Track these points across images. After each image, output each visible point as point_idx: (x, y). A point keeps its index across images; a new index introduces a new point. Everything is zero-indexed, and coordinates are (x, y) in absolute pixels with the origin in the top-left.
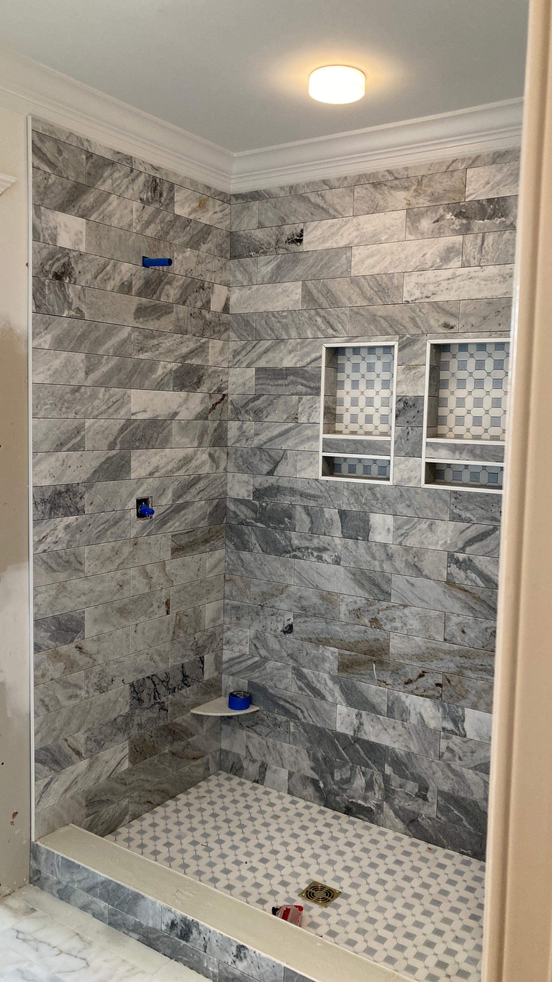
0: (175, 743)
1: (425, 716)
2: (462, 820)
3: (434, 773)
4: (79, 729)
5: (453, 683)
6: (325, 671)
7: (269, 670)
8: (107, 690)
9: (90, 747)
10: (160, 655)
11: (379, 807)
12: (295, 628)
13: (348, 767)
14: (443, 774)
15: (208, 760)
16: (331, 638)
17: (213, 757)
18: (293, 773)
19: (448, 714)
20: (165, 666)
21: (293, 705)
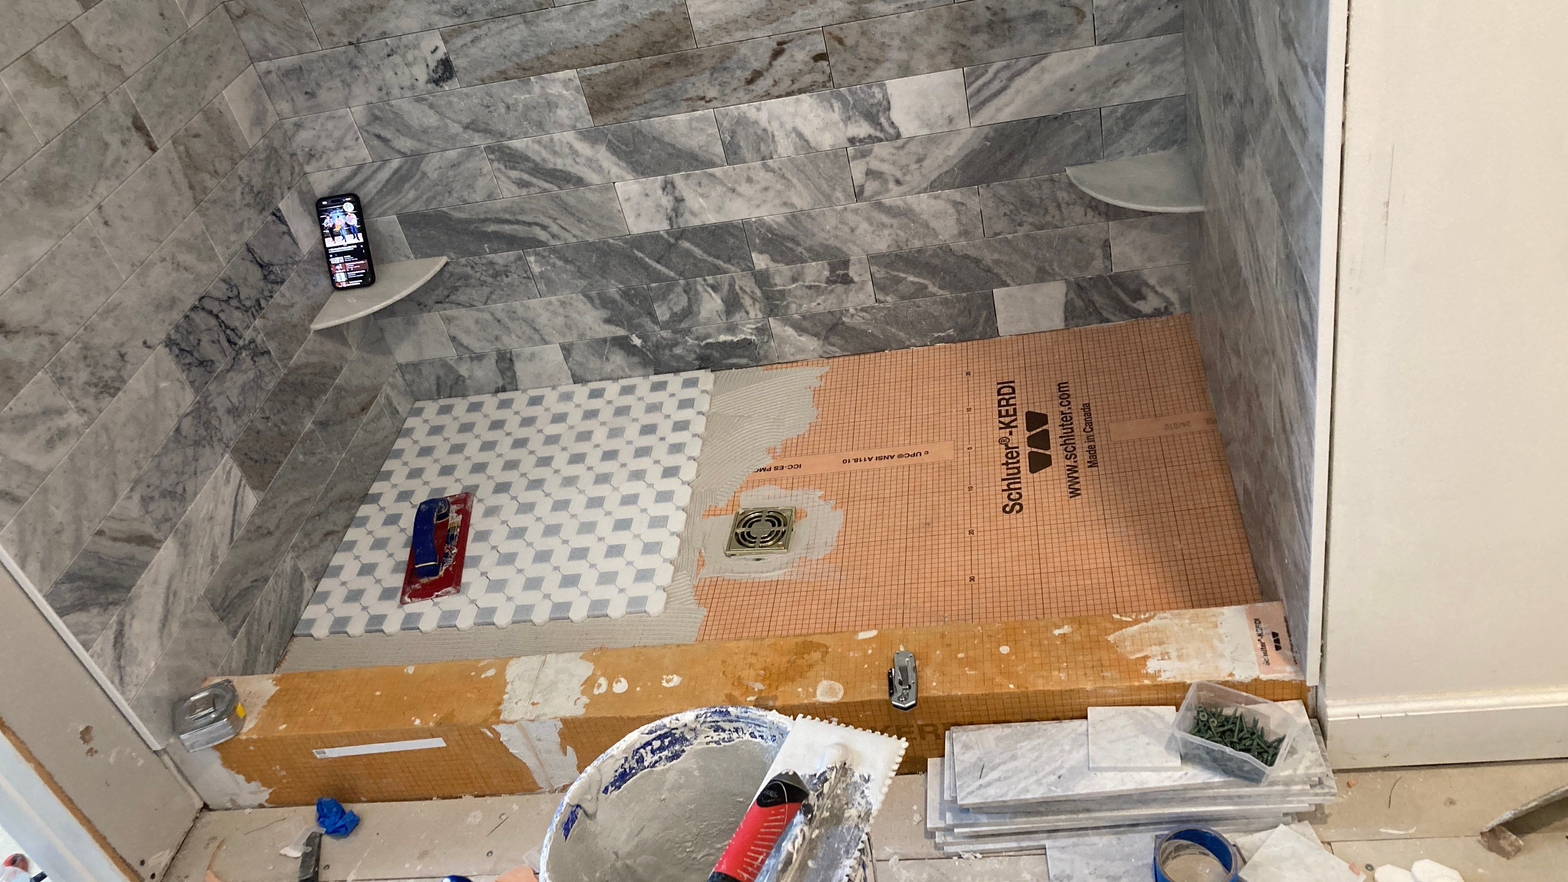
0: (316, 402)
1: (807, 133)
2: (926, 287)
3: (852, 230)
4: (115, 496)
5: (849, 41)
6: (562, 127)
7: (434, 175)
8: (124, 382)
9: (158, 514)
10: (190, 248)
11: (763, 331)
12: (458, 63)
13: (679, 289)
14: (871, 224)
15: (388, 398)
16: (552, 53)
17: (393, 386)
18: (572, 344)
19: (854, 106)
20: (214, 266)
21: (518, 222)
